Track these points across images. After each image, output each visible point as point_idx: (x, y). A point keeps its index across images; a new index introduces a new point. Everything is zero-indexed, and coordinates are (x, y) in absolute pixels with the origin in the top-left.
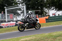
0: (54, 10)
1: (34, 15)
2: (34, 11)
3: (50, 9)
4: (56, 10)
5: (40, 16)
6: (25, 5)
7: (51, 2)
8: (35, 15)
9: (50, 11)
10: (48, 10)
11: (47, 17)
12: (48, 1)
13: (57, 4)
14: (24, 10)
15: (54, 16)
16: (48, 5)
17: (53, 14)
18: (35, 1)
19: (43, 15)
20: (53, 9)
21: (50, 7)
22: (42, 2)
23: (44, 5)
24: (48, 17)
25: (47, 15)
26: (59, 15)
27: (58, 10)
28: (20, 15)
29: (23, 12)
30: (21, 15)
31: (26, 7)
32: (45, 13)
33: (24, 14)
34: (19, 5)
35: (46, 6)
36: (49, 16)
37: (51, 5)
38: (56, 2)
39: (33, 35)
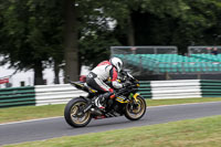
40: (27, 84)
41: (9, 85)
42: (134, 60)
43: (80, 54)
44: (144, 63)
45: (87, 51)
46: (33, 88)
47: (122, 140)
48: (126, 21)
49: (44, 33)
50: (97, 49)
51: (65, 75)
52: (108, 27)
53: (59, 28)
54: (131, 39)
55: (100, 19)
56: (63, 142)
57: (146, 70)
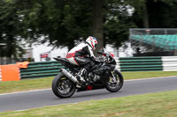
3: (34, 41)
5: (5, 58)
7: (37, 20)
9: (33, 46)
10: (28, 44)
11: (25, 64)
12: (28, 19)
16: (30, 30)
19: (13, 57)
20: (43, 42)
23: (18, 29)
24: (27, 63)
25: (25, 56)
32: (19, 52)
36: (31, 60)
41: (48, 59)
42: (149, 39)
43: (105, 35)
44: (156, 42)
45: (110, 32)
47: (139, 104)
48: (142, 8)
49: (76, 18)
50: (118, 31)
52: (127, 13)
54: (146, 23)
55: (121, 7)
56: (91, 104)
57: (158, 48)
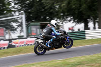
0: (72, 21)
1: (38, 30)
2: (39, 23)
4: (74, 21)
6: (24, 13)
8: (41, 30)
13: (76, 13)
14: (22, 23)
15: (70, 31)
17: (69, 29)
18: (41, 8)
21: (65, 17)
22: (51, 8)
26: (79, 29)
27: (78, 22)
28: (15, 29)
29: (21, 25)
30: (17, 30)
31: (26, 17)
33: (22, 28)
34: (15, 13)
35: (58, 15)
37: (66, 14)
38: (75, 10)
39: (37, 62)
40: (81, 30)
46: (84, 32)
51: (99, 25)
53: (95, 4)
